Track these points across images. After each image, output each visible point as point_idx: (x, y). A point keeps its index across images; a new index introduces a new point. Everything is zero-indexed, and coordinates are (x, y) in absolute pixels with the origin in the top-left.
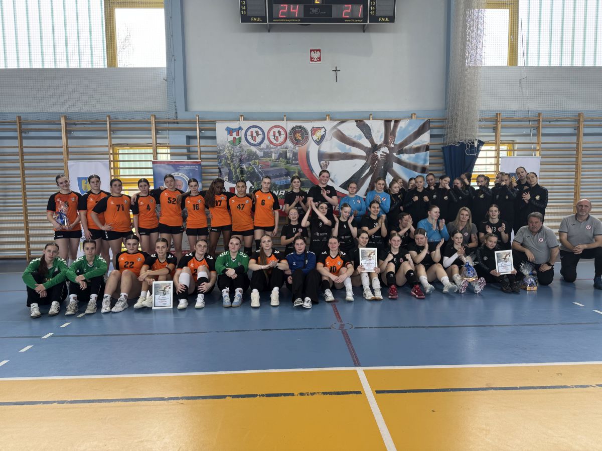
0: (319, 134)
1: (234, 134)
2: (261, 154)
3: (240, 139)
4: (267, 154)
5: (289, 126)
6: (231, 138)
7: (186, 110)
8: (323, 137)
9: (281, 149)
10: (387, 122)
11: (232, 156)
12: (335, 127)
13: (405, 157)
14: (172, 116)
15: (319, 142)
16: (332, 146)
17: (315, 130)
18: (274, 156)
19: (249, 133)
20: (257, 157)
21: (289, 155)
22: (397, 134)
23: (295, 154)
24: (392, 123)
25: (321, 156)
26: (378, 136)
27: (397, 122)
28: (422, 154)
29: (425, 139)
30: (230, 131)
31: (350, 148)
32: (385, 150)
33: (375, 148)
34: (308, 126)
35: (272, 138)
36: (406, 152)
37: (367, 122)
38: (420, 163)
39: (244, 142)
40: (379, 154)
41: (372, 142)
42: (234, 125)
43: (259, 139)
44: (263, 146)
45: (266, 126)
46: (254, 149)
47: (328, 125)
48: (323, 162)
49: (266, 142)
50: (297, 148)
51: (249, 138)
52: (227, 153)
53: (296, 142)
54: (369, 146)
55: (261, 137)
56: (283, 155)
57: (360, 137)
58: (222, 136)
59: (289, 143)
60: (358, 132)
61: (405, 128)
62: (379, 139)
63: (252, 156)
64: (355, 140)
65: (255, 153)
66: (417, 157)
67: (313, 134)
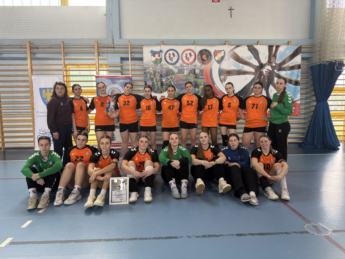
0: (220, 56)
1: (157, 55)
2: (176, 71)
3: (161, 59)
4: (181, 71)
5: (198, 49)
6: (154, 59)
7: (120, 38)
8: (223, 58)
9: (191, 67)
10: (270, 47)
11: (155, 72)
12: (232, 50)
13: (283, 73)
14: (109, 42)
15: (219, 62)
16: (229, 64)
17: (216, 53)
18: (186, 73)
19: (167, 55)
20: (173, 73)
21: (197, 71)
22: (277, 56)
23: (201, 71)
24: (274, 48)
25: (221, 72)
26: (264, 58)
27: (277, 47)
28: (296, 71)
29: (298, 60)
30: (154, 53)
31: (243, 66)
32: (269, 67)
33: (262, 66)
34: (212, 49)
35: (184, 59)
36: (284, 69)
37: (256, 47)
38: (294, 78)
39: (163, 62)
40: (264, 70)
41: (259, 61)
42: (156, 49)
44: (178, 65)
45: (180, 49)
46: (171, 67)
47: (227, 49)
48: (222, 77)
49: (180, 61)
50: (203, 66)
52: (151, 70)
53: (203, 61)
54: (257, 64)
55: (176, 58)
56: (193, 71)
57: (250, 58)
58: (148, 58)
59: (197, 63)
61: (284, 51)
62: (264, 60)
63: (169, 73)
64: (247, 60)
65: (172, 70)
66: (292, 74)
67: (215, 56)
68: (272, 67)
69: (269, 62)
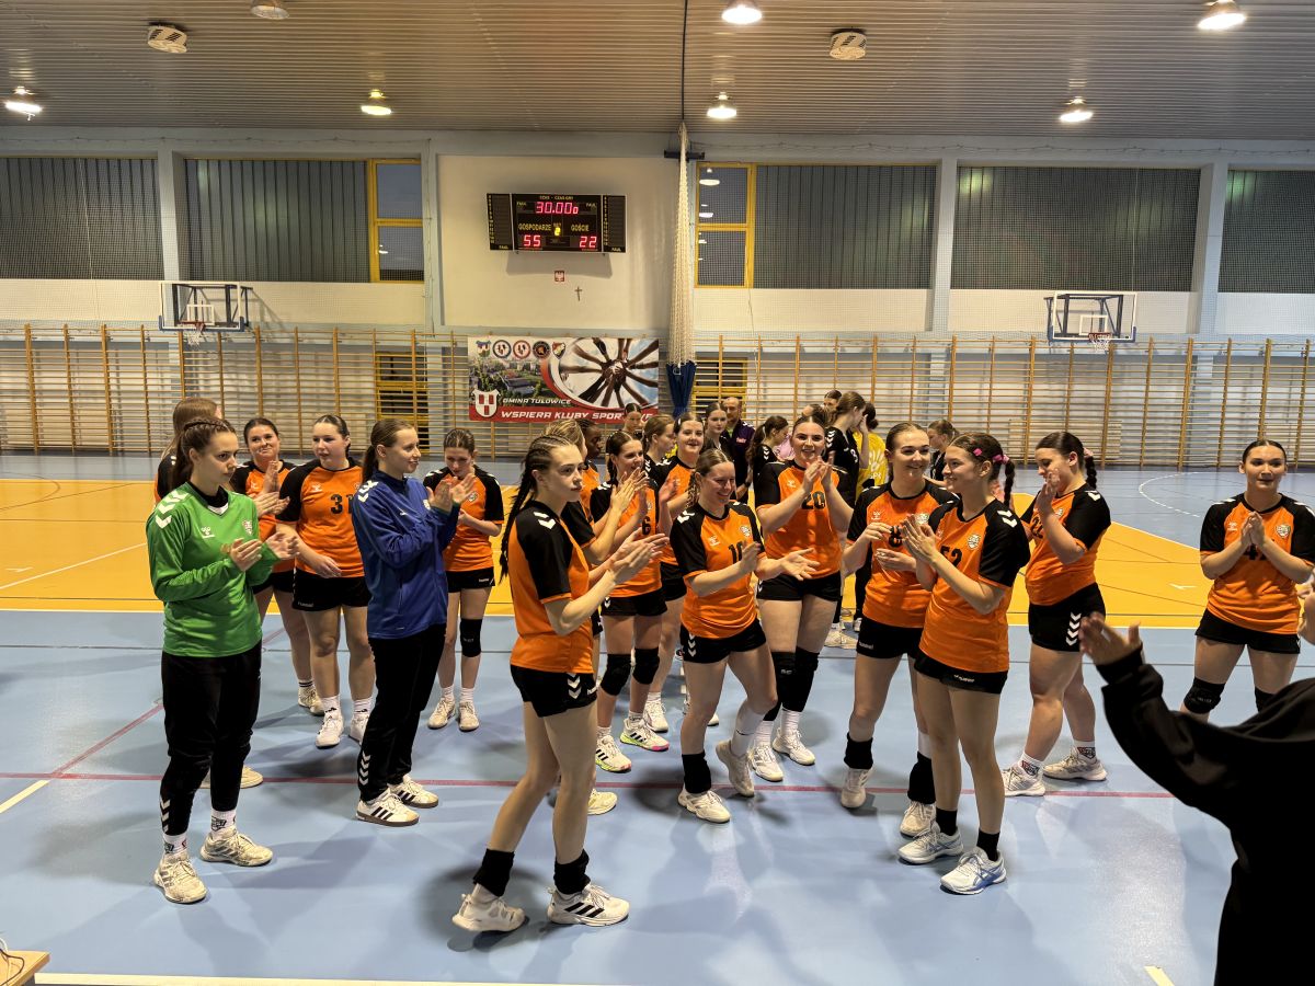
0: (560, 349)
1: (484, 347)
2: (507, 365)
3: (489, 352)
4: (513, 366)
5: (532, 341)
6: (480, 351)
7: (443, 323)
8: (563, 352)
9: (524, 362)
10: (621, 341)
11: (482, 366)
12: (574, 343)
13: (636, 372)
14: (428, 330)
15: (559, 356)
16: (571, 360)
17: (556, 345)
18: (519, 368)
19: (497, 347)
20: (504, 368)
21: (532, 367)
22: (630, 351)
23: (538, 367)
24: (625, 342)
25: (562, 369)
26: (613, 353)
27: (629, 340)
28: (652, 370)
29: (654, 356)
30: (480, 345)
31: (587, 362)
32: (620, 365)
33: (610, 363)
34: (550, 342)
35: (517, 351)
37: (603, 340)
38: (650, 378)
39: (492, 355)
40: (613, 368)
41: (607, 357)
42: (483, 340)
43: (506, 352)
44: (509, 358)
45: (512, 340)
46: (501, 361)
47: (569, 341)
48: (563, 374)
49: (512, 353)
50: (540, 361)
51: (497, 351)
52: (477, 364)
53: (539, 355)
54: (604, 360)
55: (507, 350)
56: (527, 367)
57: (597, 354)
58: (473, 350)
59: (532, 357)
60: (595, 348)
61: (636, 348)
62: (612, 355)
63: (499, 367)
64: (592, 355)
65: (502, 365)
66: (647, 373)
67: (554, 349)
68: (623, 364)
69: (620, 358)
